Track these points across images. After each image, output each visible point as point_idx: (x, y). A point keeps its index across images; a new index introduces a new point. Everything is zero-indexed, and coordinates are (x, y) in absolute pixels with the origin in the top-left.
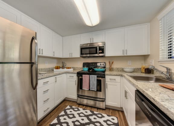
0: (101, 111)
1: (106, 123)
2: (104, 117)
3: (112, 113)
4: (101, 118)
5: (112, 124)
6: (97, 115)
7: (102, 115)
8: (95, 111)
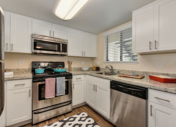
0: (69, 114)
1: (81, 121)
2: (76, 118)
3: (78, 111)
4: (74, 120)
5: (85, 118)
6: (69, 120)
7: (73, 117)
8: (64, 118)
